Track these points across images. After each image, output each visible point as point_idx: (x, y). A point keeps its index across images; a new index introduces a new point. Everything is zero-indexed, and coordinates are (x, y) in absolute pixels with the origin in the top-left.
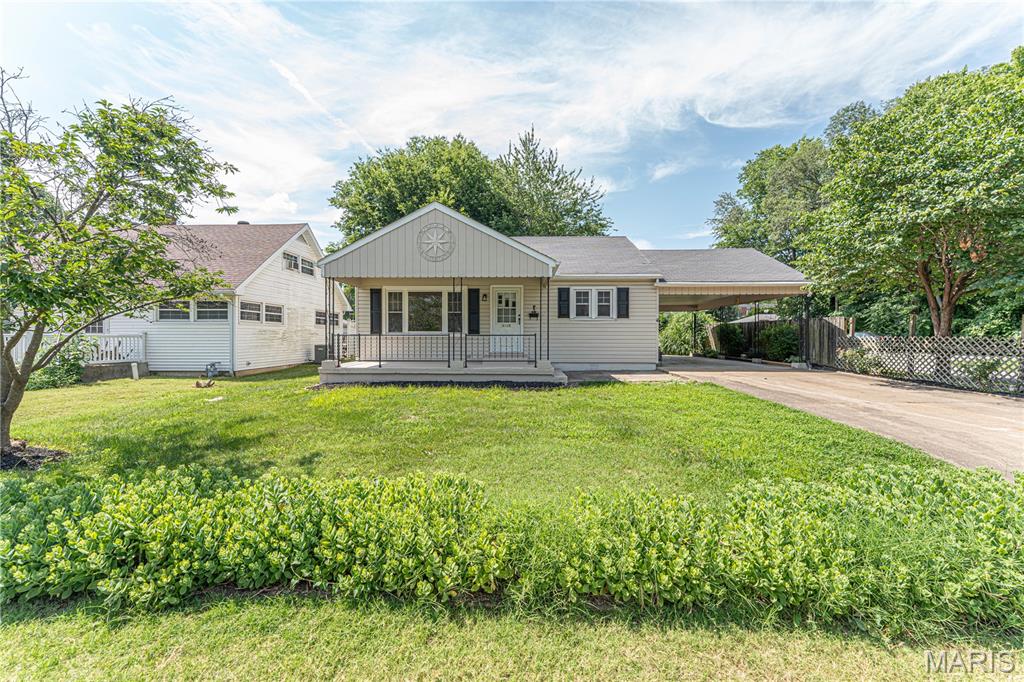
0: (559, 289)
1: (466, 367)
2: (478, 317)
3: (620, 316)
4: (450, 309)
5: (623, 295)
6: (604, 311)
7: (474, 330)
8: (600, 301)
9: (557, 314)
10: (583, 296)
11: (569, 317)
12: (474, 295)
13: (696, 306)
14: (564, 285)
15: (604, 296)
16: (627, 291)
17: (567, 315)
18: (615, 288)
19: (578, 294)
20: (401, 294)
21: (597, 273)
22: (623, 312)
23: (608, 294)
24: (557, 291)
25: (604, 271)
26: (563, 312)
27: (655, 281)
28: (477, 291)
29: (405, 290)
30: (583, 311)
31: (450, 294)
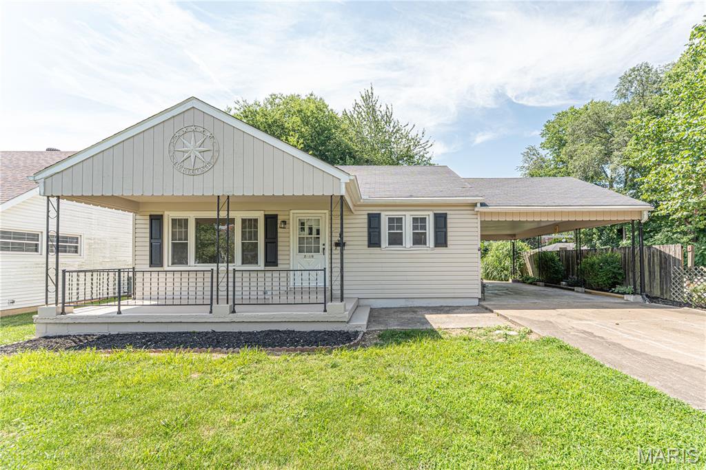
0: (368, 214)
1: (234, 312)
2: (277, 246)
3: (437, 244)
4: (243, 237)
5: (441, 221)
6: (419, 240)
8: (415, 228)
9: (366, 243)
10: (396, 222)
11: (380, 247)
12: (271, 221)
13: (514, 235)
14: (375, 211)
15: (419, 222)
16: (444, 216)
17: (378, 245)
18: (431, 214)
19: (391, 220)
20: (186, 220)
21: (411, 196)
22: (441, 241)
23: (423, 220)
24: (366, 217)
25: (419, 194)
26: (374, 241)
27: (475, 205)
28: (275, 217)
29: (191, 216)
30: (396, 240)
31: (244, 221)
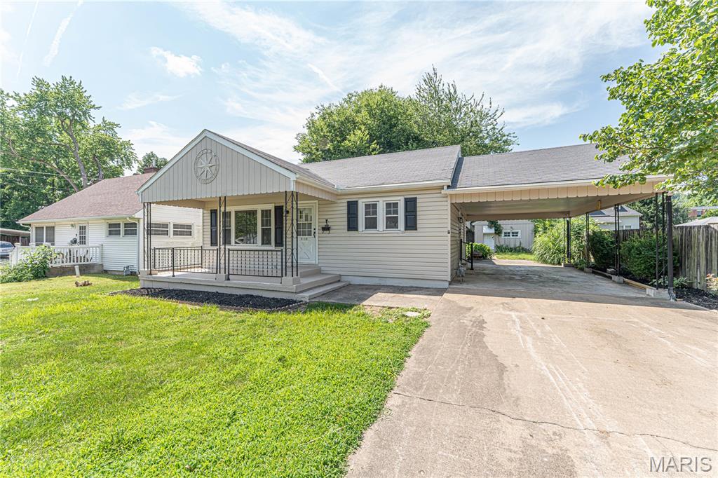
0: (348, 202)
1: (229, 279)
2: (282, 231)
3: (407, 227)
4: (262, 225)
5: (411, 205)
6: (392, 223)
7: (279, 242)
8: (388, 212)
9: (346, 227)
10: (371, 208)
11: (357, 230)
12: (279, 210)
14: (353, 199)
15: (392, 207)
16: (415, 200)
17: (356, 229)
18: (402, 199)
19: (367, 206)
20: (230, 213)
21: (383, 184)
22: (411, 224)
23: (396, 205)
24: (346, 204)
25: (387, 182)
26: (352, 226)
27: (442, 188)
28: (281, 207)
29: (232, 209)
30: (371, 224)
31: (262, 211)
